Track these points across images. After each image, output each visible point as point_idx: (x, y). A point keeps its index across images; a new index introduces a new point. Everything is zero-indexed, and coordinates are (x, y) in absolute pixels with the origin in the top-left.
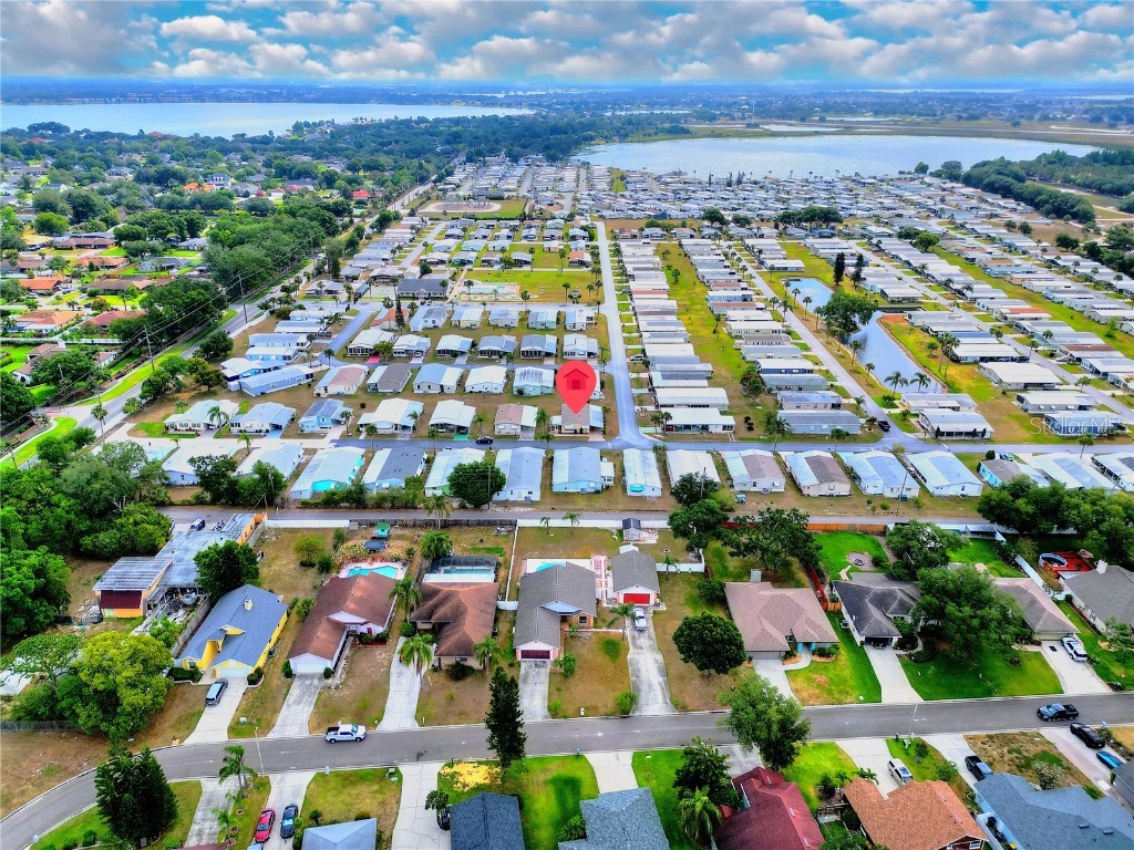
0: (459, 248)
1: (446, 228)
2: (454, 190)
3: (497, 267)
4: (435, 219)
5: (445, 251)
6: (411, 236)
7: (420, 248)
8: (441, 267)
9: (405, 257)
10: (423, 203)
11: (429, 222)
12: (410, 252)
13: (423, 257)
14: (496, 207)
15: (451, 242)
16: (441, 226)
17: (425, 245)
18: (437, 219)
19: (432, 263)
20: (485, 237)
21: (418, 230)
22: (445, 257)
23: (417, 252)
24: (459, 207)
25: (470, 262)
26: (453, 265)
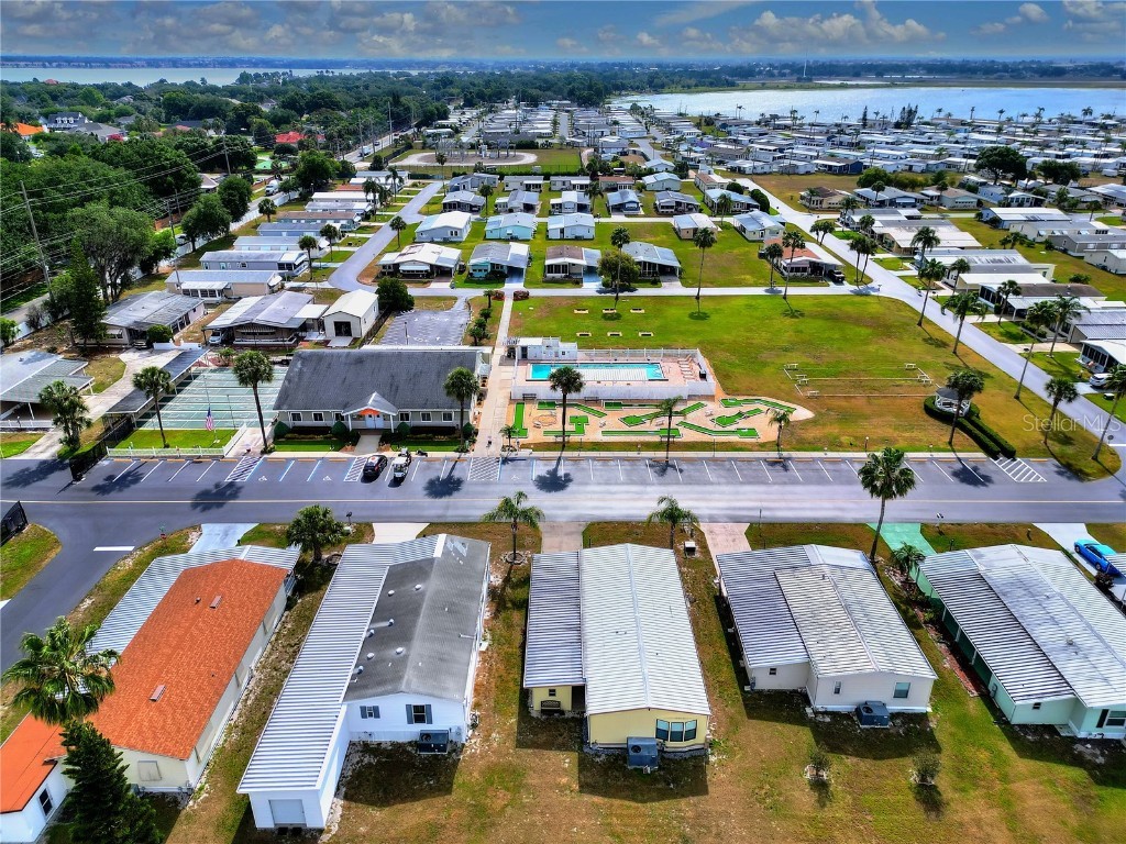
0: (478, 232)
1: (445, 190)
2: (451, 136)
3: (591, 287)
4: (419, 176)
5: (446, 242)
6: (366, 207)
7: (387, 234)
8: (440, 287)
9: (345, 257)
10: (398, 153)
11: (409, 182)
12: (360, 242)
13: (390, 258)
14: (529, 158)
15: (458, 219)
16: (433, 188)
17: (398, 225)
18: (426, 177)
19: (413, 276)
20: (529, 208)
21: (384, 194)
22: (449, 256)
23: (376, 247)
24: (464, 158)
25: (514, 272)
26: (472, 280)
